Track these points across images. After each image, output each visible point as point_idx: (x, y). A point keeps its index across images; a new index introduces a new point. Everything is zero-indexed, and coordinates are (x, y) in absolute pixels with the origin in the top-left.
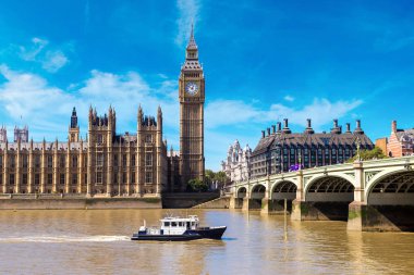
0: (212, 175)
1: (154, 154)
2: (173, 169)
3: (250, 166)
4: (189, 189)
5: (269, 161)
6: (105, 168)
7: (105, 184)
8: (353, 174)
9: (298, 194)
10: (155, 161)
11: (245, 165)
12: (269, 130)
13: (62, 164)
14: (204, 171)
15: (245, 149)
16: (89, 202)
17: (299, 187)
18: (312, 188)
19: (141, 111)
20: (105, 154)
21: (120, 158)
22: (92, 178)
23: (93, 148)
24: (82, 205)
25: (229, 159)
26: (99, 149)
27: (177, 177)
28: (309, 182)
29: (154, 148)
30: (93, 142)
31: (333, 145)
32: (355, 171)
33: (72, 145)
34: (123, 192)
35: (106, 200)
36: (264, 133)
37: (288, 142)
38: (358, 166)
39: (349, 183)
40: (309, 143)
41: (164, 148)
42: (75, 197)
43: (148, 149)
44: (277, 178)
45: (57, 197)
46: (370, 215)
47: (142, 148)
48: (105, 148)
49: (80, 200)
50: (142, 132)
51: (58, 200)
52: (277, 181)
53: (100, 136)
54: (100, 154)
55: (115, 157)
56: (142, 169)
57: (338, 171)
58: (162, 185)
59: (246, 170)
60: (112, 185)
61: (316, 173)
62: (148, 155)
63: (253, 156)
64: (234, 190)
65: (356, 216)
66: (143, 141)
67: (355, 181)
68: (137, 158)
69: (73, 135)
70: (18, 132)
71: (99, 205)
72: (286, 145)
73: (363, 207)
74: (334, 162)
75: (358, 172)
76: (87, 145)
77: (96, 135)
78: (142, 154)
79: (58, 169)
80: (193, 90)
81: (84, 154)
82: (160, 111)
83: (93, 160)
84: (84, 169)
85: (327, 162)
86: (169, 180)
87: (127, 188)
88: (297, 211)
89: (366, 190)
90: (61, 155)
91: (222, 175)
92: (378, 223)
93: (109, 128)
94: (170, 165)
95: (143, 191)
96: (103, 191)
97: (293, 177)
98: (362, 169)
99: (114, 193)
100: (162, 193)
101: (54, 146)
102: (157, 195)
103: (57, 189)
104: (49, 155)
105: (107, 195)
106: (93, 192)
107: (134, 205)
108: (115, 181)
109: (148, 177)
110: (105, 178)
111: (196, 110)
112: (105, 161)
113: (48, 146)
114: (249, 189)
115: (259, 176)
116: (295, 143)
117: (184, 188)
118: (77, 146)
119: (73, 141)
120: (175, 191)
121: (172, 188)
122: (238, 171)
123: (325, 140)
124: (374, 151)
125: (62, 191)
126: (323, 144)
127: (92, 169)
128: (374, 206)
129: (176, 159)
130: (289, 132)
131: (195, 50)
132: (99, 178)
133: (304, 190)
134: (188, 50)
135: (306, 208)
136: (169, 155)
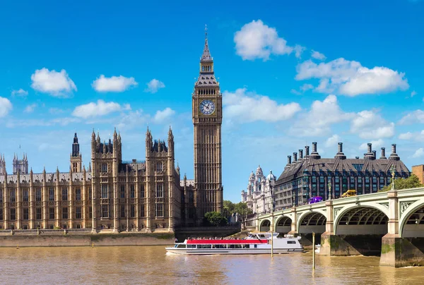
0: (232, 206)
1: (165, 184)
2: (186, 201)
3: (274, 197)
4: (206, 223)
5: (296, 190)
6: (111, 200)
7: (111, 218)
8: (387, 204)
9: (328, 227)
10: (166, 191)
11: (269, 194)
12: (296, 155)
13: (64, 197)
14: (222, 203)
15: (268, 177)
16: (95, 238)
17: (328, 219)
18: (342, 220)
19: (149, 135)
20: (111, 185)
21: (127, 189)
22: (97, 212)
23: (97, 178)
24: (87, 242)
25: (251, 188)
26: (104, 179)
27: (192, 209)
28: (339, 213)
29: (165, 177)
30: (97, 171)
31: (367, 172)
32: (389, 201)
33: (74, 176)
34: (132, 226)
35: (113, 236)
36: (290, 158)
37: (317, 169)
38: (393, 195)
39: (383, 214)
40: (340, 170)
41: (176, 177)
42: (80, 233)
43: (159, 178)
44: (304, 210)
45: (59, 233)
46: (406, 248)
47: (151, 177)
48: (111, 178)
49: (84, 237)
50: (151, 158)
51: (61, 236)
52: (304, 212)
53: (105, 165)
54: (105, 185)
55: (122, 189)
56: (152, 201)
57: (371, 201)
58: (175, 218)
59: (269, 200)
60: (119, 220)
61: (347, 203)
62: (159, 185)
63: (278, 184)
64: (257, 223)
65: (389, 250)
66: (153, 169)
67: (389, 212)
68: (147, 188)
69: (75, 165)
70: (17, 164)
71: (106, 242)
72: (314, 172)
73: (397, 239)
74: (367, 191)
75: (392, 202)
76: (91, 175)
77: (100, 164)
78: (151, 183)
79: (60, 202)
80: (209, 109)
81: (88, 185)
82: (171, 135)
83: (98, 192)
84: (88, 201)
85: (360, 192)
86: (183, 214)
87: (136, 223)
88: (326, 244)
89: (400, 221)
90: (63, 187)
91: (243, 206)
92: (412, 256)
93: (114, 156)
94: (184, 196)
95: (154, 226)
96: (110, 227)
97: (322, 208)
98: (396, 199)
99: (121, 228)
100: (175, 227)
101: (55, 177)
102: (169, 230)
103: (60, 224)
104: (50, 188)
105: (114, 231)
106: (99, 227)
107: (145, 241)
108: (122, 216)
109: (159, 210)
110: (111, 211)
111: (212, 133)
112: (111, 192)
113: (48, 177)
114: (273, 222)
115: (284, 208)
116: (324, 169)
117: (199, 222)
118: (80, 176)
119: (75, 171)
120: (191, 225)
121: (187, 222)
122: (260, 202)
123: (358, 166)
124: (410, 179)
125: (65, 227)
126: (355, 170)
127: (97, 202)
128: (408, 239)
129: (190, 189)
130: (318, 157)
131: (211, 62)
132: (104, 211)
133: (335, 222)
134: (202, 62)
135: (336, 242)
136: (182, 184)
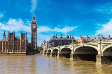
0: (39, 47)
1: (24, 42)
3: (48, 45)
5: (52, 44)
6: (12, 46)
7: (12, 49)
9: (59, 52)
10: (24, 44)
11: (46, 45)
13: (1, 45)
14: (36, 46)
15: (46, 41)
16: (8, 54)
17: (59, 50)
18: (62, 50)
19: (21, 32)
20: (12, 42)
21: (16, 43)
23: (9, 41)
24: (6, 55)
25: (43, 43)
26: (11, 41)
27: (30, 48)
28: (61, 49)
29: (24, 41)
30: (9, 39)
31: (67, 40)
33: (4, 40)
35: (12, 53)
36: (51, 37)
37: (57, 40)
38: (72, 45)
39: (70, 49)
40: (61, 40)
41: (27, 41)
42: (4, 53)
43: (23, 41)
44: (54, 48)
46: (75, 56)
47: (21, 41)
48: (12, 41)
49: (6, 53)
50: (21, 37)
54: (11, 42)
55: (15, 43)
56: (21, 46)
57: (68, 46)
58: (26, 50)
60: (14, 50)
61: (63, 47)
63: (48, 43)
64: (44, 51)
65: (72, 57)
66: (22, 39)
67: (72, 49)
68: (20, 43)
69: (4, 37)
71: (10, 55)
72: (56, 40)
73: (73, 55)
74: (67, 44)
75: (72, 47)
77: (10, 37)
80: (34, 27)
81: (7, 42)
83: (9, 44)
84: (7, 46)
85: (65, 45)
86: (28, 49)
87: (18, 51)
88: (58, 56)
89: (74, 51)
90: (1, 42)
91: (41, 47)
92: (77, 58)
93: (13, 36)
94: (28, 45)
95: (22, 51)
96: (12, 51)
97: (57, 48)
99: (14, 52)
100: (26, 52)
102: (25, 52)
105: (13, 52)
106: (9, 51)
107: (19, 55)
108: (14, 49)
109: (23, 48)
111: (35, 32)
112: (12, 44)
114: (47, 51)
115: (49, 48)
116: (58, 40)
117: (32, 50)
118: (5, 40)
121: (29, 50)
122: (45, 47)
123: (65, 39)
124: (76, 42)
125: (1, 51)
126: (64, 40)
127: (9, 46)
128: (76, 55)
129: (30, 43)
130: (57, 37)
132: (10, 48)
135: (60, 55)
136: (28, 42)
